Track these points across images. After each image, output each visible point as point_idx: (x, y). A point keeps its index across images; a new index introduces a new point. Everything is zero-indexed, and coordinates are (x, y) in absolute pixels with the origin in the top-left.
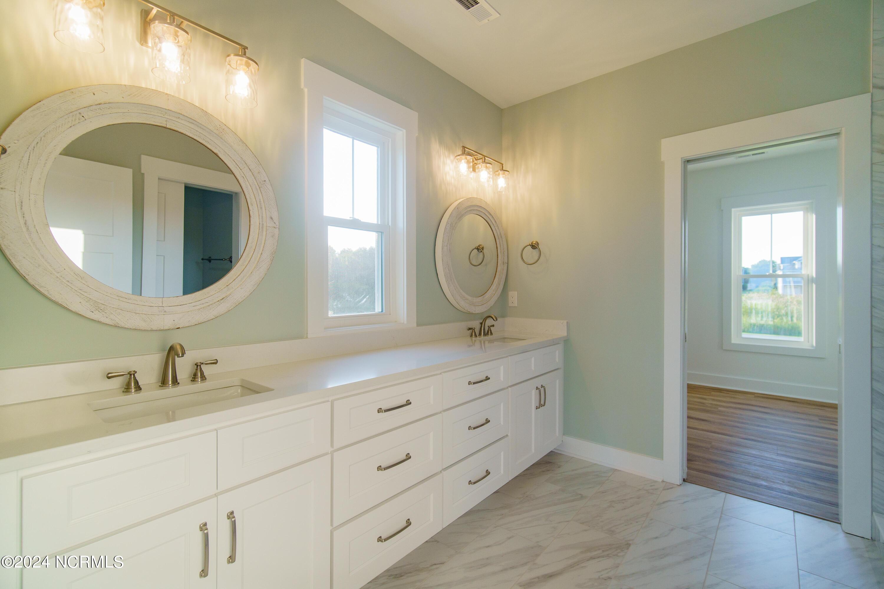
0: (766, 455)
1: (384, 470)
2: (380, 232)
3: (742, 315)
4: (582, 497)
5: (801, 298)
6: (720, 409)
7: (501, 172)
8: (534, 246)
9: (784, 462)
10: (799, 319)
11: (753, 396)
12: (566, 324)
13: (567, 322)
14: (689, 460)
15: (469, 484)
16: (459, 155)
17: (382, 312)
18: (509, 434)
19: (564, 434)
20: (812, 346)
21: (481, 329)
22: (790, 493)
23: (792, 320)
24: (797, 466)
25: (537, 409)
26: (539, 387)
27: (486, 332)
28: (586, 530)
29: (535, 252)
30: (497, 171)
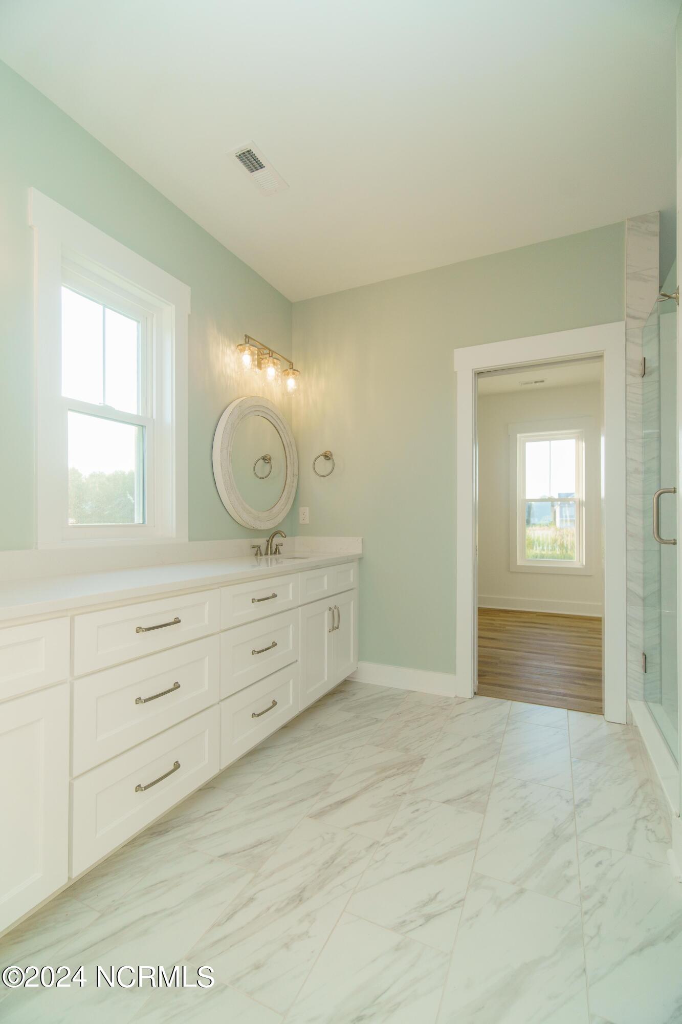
0: (546, 664)
1: (145, 702)
2: (141, 426)
3: (526, 548)
4: (377, 721)
5: (574, 529)
6: (507, 628)
7: (291, 371)
8: (327, 456)
9: (560, 670)
10: (572, 548)
11: (535, 615)
12: (361, 540)
13: (362, 539)
14: (479, 676)
15: (253, 717)
16: (241, 345)
17: (144, 523)
18: (299, 660)
19: (359, 660)
20: (583, 565)
21: (267, 547)
22: (565, 695)
23: (567, 552)
24: (570, 671)
25: (330, 632)
26: (333, 607)
27: (274, 551)
28: (381, 752)
29: (329, 464)
30: (286, 370)
